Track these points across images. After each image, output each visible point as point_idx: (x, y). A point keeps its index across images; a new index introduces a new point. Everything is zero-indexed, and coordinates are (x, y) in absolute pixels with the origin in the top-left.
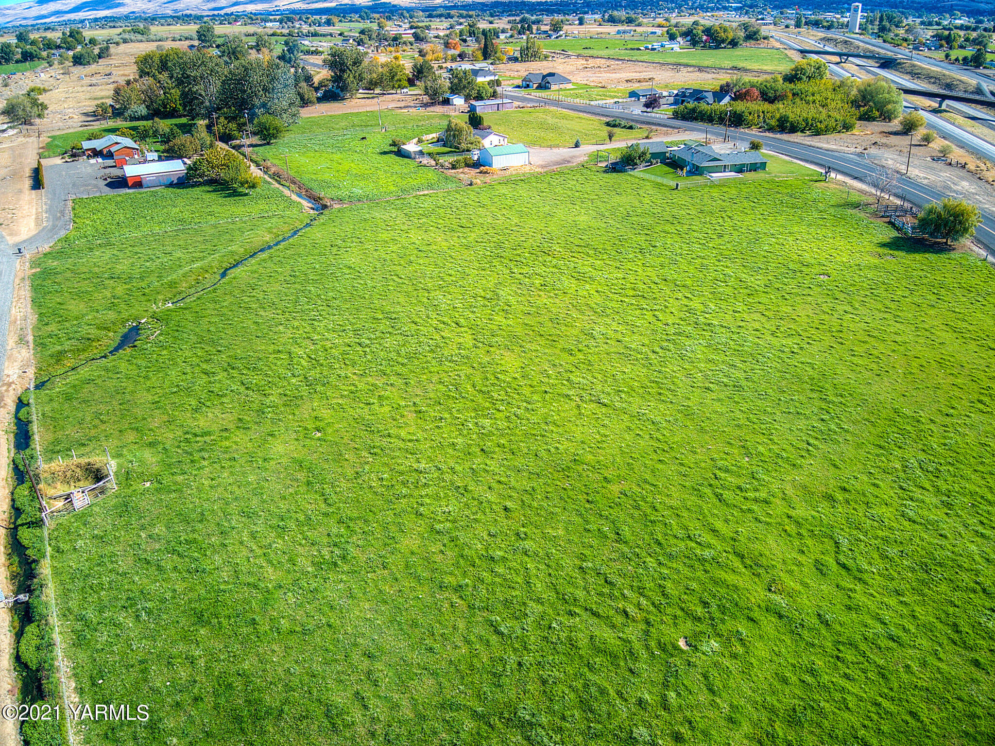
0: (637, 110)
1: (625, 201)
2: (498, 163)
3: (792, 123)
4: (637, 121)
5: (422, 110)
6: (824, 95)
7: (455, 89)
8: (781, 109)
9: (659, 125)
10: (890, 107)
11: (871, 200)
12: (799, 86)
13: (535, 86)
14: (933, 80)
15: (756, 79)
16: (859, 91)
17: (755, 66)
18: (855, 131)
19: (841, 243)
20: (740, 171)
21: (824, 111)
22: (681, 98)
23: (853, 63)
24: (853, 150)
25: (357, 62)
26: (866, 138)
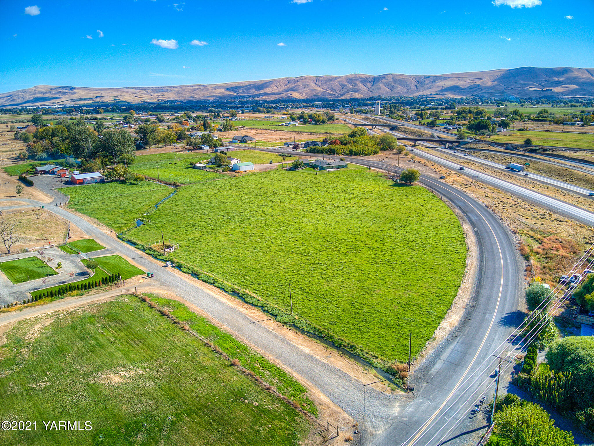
0: (290, 150)
1: (299, 179)
2: (242, 169)
3: (354, 152)
4: (292, 154)
5: (190, 152)
6: (366, 141)
7: (204, 143)
8: (349, 147)
9: (302, 155)
10: (392, 144)
11: (386, 174)
12: (355, 139)
13: (239, 141)
14: (413, 134)
15: (337, 137)
16: (380, 139)
17: (335, 132)
18: (379, 154)
19: (377, 186)
20: (338, 168)
21: (367, 147)
22: (307, 145)
23: (378, 129)
24: (379, 160)
25: (152, 131)
26: (383, 156)
